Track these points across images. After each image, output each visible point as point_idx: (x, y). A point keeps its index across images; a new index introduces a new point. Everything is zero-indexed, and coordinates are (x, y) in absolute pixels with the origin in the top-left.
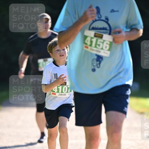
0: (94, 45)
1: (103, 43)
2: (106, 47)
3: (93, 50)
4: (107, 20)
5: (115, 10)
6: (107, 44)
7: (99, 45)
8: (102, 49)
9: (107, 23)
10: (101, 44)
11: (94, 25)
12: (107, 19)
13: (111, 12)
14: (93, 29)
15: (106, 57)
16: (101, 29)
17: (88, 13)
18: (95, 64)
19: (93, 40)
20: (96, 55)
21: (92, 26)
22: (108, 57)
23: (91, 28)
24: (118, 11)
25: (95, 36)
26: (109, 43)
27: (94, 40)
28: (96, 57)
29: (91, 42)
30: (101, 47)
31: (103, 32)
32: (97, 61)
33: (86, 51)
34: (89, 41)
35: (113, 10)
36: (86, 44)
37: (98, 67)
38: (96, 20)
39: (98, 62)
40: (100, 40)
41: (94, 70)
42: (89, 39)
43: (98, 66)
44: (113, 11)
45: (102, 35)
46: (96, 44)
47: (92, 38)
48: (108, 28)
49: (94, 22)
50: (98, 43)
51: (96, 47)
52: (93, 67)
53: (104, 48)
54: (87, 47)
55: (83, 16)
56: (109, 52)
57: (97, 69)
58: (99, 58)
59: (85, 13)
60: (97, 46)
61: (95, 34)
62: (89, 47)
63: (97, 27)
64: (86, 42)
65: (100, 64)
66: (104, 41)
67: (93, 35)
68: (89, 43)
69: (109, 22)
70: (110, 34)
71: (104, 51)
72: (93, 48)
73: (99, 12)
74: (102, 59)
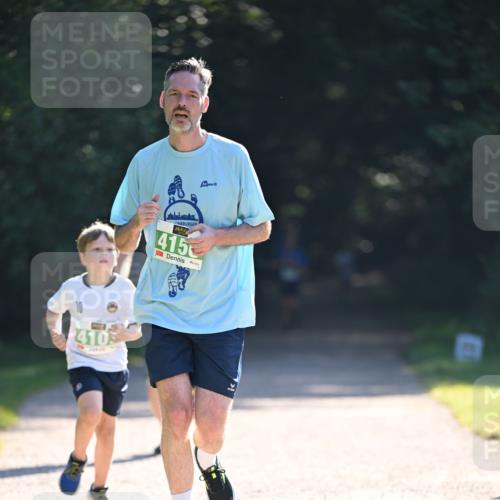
0: (172, 249)
1: (188, 244)
3: (172, 258)
4: (194, 202)
5: (210, 182)
7: (182, 248)
8: (187, 255)
9: (195, 206)
10: (185, 246)
11: (172, 210)
12: (194, 199)
13: (202, 186)
14: (171, 217)
15: (194, 270)
16: (184, 217)
18: (175, 284)
19: (171, 238)
20: (177, 267)
21: (168, 213)
22: (200, 271)
23: (167, 216)
24: (215, 184)
25: (175, 232)
27: (174, 239)
28: (176, 271)
29: (169, 243)
30: (185, 252)
32: (179, 278)
33: (158, 260)
34: (165, 241)
35: (206, 182)
36: (160, 247)
37: (180, 289)
38: (175, 202)
39: (181, 280)
40: (182, 240)
41: (173, 294)
42: (164, 236)
43: (182, 287)
44: (205, 184)
46: (177, 247)
47: (169, 235)
48: (197, 217)
49: (171, 205)
50: (181, 245)
51: (176, 252)
52: (171, 290)
53: (190, 254)
54: (161, 254)
56: (200, 262)
57: (179, 291)
58: (183, 273)
60: (179, 250)
61: (175, 226)
62: (165, 253)
64: (160, 243)
65: (184, 283)
67: (171, 232)
68: (164, 245)
69: (198, 205)
71: (190, 260)
72: (171, 255)
73: (180, 185)
74: (188, 274)
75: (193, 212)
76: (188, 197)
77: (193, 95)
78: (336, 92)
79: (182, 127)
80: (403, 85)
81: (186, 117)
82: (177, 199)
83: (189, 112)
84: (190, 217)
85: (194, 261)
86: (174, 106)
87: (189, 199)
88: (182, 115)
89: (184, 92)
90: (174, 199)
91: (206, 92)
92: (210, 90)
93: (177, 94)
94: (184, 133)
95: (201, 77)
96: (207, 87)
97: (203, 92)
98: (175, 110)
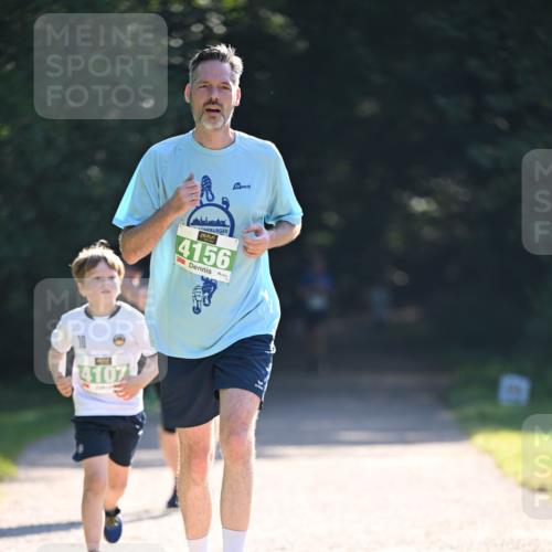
0: (196, 257)
1: (217, 253)
2: (223, 262)
3: (195, 267)
4: (225, 206)
5: (242, 184)
6: (225, 254)
7: (209, 258)
8: (215, 265)
9: (226, 211)
10: (213, 255)
11: (197, 215)
12: (226, 203)
13: (235, 188)
14: (196, 222)
15: (222, 283)
16: (211, 223)
17: (184, 193)
18: (199, 299)
19: (194, 246)
20: (202, 278)
21: (193, 218)
22: (228, 284)
23: (191, 221)
24: (249, 187)
25: (199, 238)
26: (229, 253)
27: (198, 246)
28: (201, 283)
29: (192, 251)
30: (212, 262)
31: (217, 231)
32: (204, 292)
33: (182, 268)
34: (187, 248)
35: (239, 184)
36: (182, 254)
37: (206, 305)
38: (202, 205)
39: (206, 294)
40: (209, 247)
41: (197, 310)
42: (186, 243)
43: (207, 302)
44: (238, 186)
45: (216, 237)
46: (202, 255)
47: (192, 242)
48: (228, 223)
49: (198, 208)
50: (207, 253)
51: (201, 261)
52: (195, 305)
53: (219, 264)
54: (183, 262)
55: (173, 198)
56: (228, 273)
57: (203, 308)
58: (209, 286)
59: (177, 193)
60: (205, 260)
61: (200, 233)
62: (188, 262)
63: (204, 219)
64: (181, 250)
65: (210, 297)
66: (219, 249)
67: (195, 238)
68: (186, 253)
69: (229, 209)
70: (231, 235)
71: (218, 270)
72: (195, 264)
73: (209, 187)
74: (215, 288)
75: (223, 217)
76: (218, 201)
77: (225, 87)
78: (368, 108)
79: (214, 124)
80: (441, 101)
81: (218, 111)
82: (205, 201)
83: (221, 106)
84: (218, 223)
85: (222, 272)
86: (204, 99)
87: (220, 203)
88: (213, 111)
89: (215, 83)
90: (201, 202)
91: (238, 82)
92: (241, 79)
93: (208, 87)
94: (216, 130)
95: (232, 66)
96: (238, 77)
97: (234, 82)
98: (205, 104)
